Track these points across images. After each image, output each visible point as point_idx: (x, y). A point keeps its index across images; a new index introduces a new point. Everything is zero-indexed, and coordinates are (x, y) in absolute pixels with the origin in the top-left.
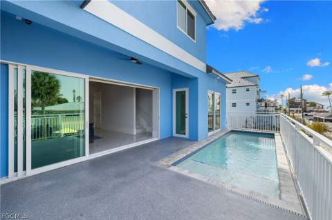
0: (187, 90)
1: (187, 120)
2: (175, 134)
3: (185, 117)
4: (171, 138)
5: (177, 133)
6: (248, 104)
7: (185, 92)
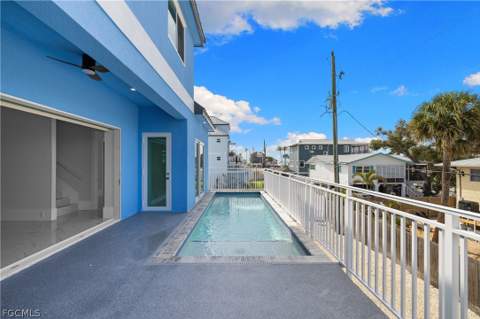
0: (168, 136)
1: (169, 183)
2: (145, 207)
3: (165, 179)
4: (140, 214)
5: (149, 205)
6: (219, 159)
7: (165, 138)
